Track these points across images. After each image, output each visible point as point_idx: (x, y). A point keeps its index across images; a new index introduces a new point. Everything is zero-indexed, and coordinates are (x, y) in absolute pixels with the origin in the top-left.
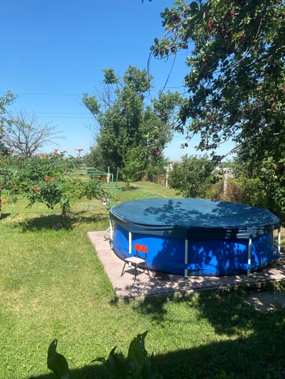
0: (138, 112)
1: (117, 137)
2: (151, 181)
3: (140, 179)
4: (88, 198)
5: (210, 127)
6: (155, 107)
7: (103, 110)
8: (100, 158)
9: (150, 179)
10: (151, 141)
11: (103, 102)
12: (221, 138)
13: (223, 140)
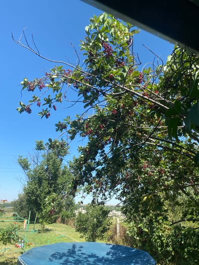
0: (57, 170)
1: (40, 187)
2: (64, 223)
3: (55, 222)
4: (4, 243)
5: (99, 189)
6: (70, 166)
7: (32, 167)
8: (24, 204)
9: (63, 221)
10: (49, 204)
11: (33, 162)
12: (107, 197)
13: (109, 199)
